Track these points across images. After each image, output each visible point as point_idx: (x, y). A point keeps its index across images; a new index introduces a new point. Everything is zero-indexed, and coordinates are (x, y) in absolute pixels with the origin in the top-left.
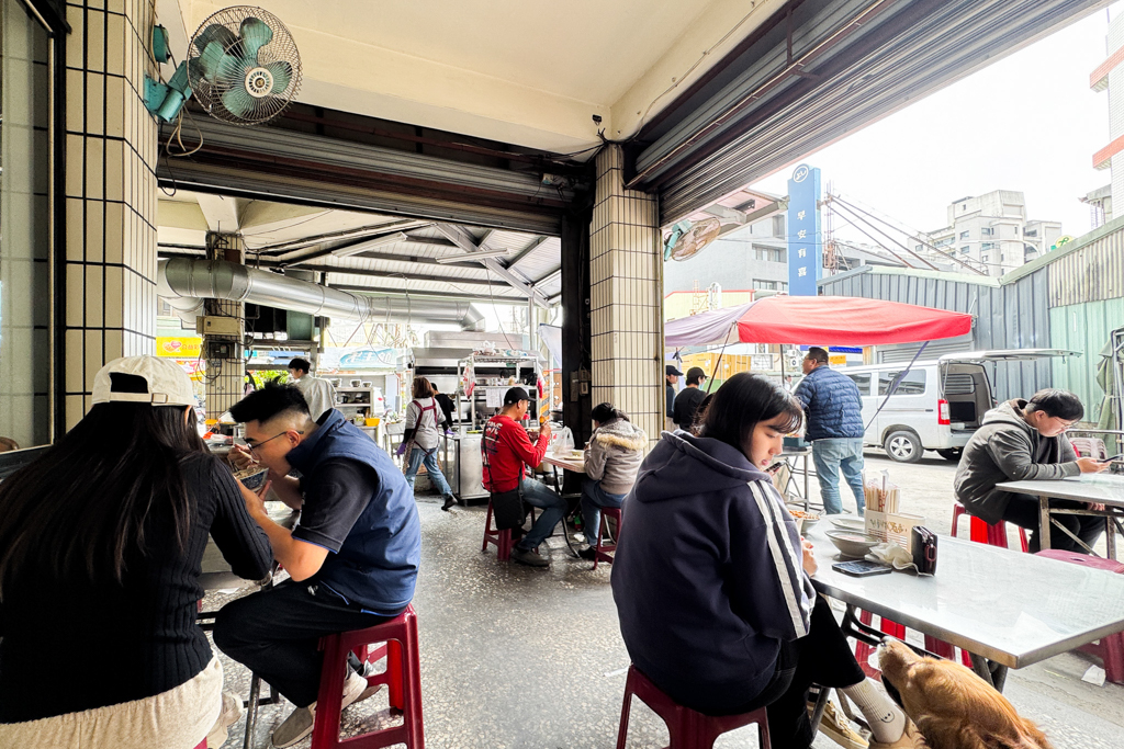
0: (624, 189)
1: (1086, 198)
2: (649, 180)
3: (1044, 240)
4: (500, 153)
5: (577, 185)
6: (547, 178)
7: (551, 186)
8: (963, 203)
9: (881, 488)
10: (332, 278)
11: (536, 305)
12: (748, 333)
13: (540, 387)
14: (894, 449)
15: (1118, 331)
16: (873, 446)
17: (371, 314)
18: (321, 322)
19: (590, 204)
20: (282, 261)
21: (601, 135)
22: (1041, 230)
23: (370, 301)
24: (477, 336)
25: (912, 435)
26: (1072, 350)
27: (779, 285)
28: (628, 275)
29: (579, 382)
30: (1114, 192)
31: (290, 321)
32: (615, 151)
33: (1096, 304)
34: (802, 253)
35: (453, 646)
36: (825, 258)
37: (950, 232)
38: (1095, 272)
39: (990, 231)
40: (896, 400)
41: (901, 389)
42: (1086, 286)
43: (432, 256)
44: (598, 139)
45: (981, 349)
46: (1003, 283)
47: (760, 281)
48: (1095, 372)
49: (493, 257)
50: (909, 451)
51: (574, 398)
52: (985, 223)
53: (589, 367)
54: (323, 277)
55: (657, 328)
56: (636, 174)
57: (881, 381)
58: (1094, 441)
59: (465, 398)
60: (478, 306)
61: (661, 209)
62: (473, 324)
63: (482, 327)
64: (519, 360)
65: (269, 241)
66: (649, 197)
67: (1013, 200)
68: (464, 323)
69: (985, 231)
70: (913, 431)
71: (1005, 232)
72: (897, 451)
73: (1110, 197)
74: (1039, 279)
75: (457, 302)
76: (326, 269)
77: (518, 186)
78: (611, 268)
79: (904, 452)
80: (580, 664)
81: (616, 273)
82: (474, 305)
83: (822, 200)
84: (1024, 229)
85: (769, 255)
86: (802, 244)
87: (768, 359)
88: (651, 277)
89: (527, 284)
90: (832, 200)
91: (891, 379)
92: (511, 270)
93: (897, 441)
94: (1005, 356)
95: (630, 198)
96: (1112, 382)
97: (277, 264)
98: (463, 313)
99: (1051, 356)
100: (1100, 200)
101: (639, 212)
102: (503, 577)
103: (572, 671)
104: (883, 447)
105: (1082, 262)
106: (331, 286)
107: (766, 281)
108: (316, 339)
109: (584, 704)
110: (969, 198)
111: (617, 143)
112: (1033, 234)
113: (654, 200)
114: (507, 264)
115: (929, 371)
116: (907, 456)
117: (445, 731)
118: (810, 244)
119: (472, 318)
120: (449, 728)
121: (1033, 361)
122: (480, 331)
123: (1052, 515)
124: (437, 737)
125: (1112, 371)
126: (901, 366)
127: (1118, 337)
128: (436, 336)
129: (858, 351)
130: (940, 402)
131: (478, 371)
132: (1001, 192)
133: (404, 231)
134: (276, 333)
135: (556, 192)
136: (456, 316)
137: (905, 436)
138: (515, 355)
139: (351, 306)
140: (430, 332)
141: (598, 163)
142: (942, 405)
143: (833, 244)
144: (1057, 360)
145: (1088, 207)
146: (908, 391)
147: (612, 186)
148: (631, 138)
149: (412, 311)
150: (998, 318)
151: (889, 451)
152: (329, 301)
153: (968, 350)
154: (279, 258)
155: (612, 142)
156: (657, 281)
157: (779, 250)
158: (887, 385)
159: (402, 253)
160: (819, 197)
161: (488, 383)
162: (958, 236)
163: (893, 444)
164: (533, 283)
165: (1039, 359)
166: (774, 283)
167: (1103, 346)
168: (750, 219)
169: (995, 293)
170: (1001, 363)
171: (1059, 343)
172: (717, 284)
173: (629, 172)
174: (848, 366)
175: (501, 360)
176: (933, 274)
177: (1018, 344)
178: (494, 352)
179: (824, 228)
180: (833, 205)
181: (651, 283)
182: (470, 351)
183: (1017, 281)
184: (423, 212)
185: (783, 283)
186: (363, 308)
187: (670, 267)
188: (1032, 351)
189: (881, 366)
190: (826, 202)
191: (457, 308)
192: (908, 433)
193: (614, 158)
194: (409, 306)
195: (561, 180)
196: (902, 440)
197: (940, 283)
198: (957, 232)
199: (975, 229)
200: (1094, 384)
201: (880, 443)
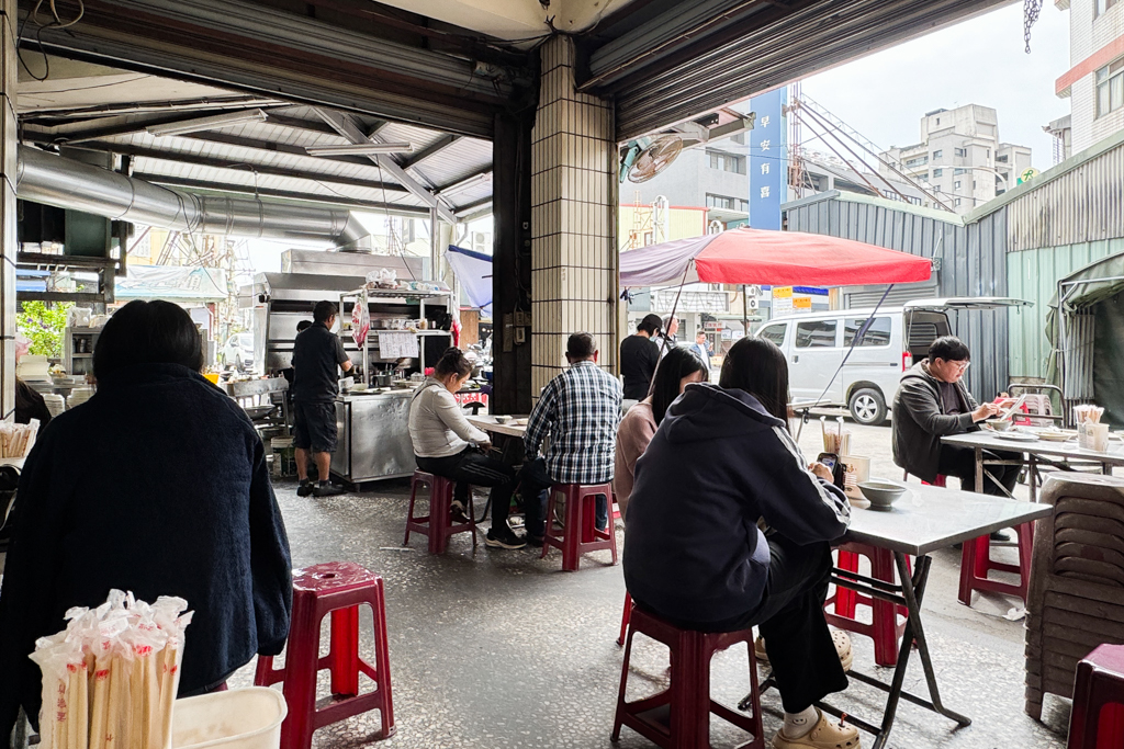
0: (576, 91)
1: (1049, 128)
2: (604, 84)
3: (1014, 168)
4: (421, 29)
5: (517, 80)
6: (481, 67)
7: (484, 77)
8: (936, 116)
9: (837, 434)
10: (140, 164)
11: (439, 218)
12: (708, 272)
13: (455, 334)
14: (859, 409)
15: (1064, 281)
16: (838, 407)
17: (203, 221)
18: (121, 230)
19: (533, 103)
20: (59, 135)
21: (550, 23)
22: (1012, 157)
23: (202, 203)
24: (360, 259)
25: (877, 393)
26: (1026, 300)
27: (737, 202)
28: (579, 198)
29: (514, 327)
30: (1074, 125)
31: (71, 227)
32: (566, 44)
33: (1047, 250)
34: (765, 168)
35: (399, 640)
36: (791, 172)
37: (923, 151)
38: (1046, 216)
39: (963, 152)
40: (862, 352)
41: (868, 339)
42: (1039, 230)
43: (299, 143)
44: (546, 26)
45: (945, 296)
46: (967, 221)
47: (714, 196)
48: (1045, 324)
49: (388, 153)
50: (873, 411)
51: (507, 347)
52: (958, 142)
53: (528, 309)
54: (126, 162)
55: (611, 264)
56: (591, 76)
57: (848, 329)
58: (1042, 397)
59: (355, 345)
60: (359, 215)
61: (618, 120)
62: (352, 242)
63: (367, 246)
64: (423, 296)
65: (42, 103)
66: (604, 104)
67: (986, 119)
68: (342, 240)
69: (958, 152)
70: (877, 388)
71: (977, 156)
72: (862, 412)
73: (1070, 128)
74: (999, 218)
75: (331, 210)
76: (131, 151)
77: (442, 72)
78: (559, 190)
79: (869, 413)
80: (547, 643)
81: (564, 195)
82: (354, 214)
83: (788, 105)
84: (996, 152)
85: (725, 162)
86: (766, 157)
87: (723, 298)
88: (605, 201)
89: (428, 189)
90: (799, 106)
91: (857, 328)
92: (410, 171)
93: (862, 400)
94: (966, 304)
95: (582, 103)
96: (1058, 335)
97: (52, 138)
98: (340, 226)
99: (1008, 305)
100: (1061, 130)
101: (591, 121)
102: (436, 569)
103: (541, 650)
104: (848, 408)
105: (1035, 204)
106: (136, 175)
107: (722, 197)
108: (115, 253)
109: (560, 677)
110: (944, 110)
111: (569, 35)
112: (1004, 159)
113: (609, 108)
114: (404, 162)
115: (894, 318)
116: (871, 417)
117: (420, 713)
118: (774, 157)
119: (352, 234)
120: (423, 710)
121: (991, 311)
122: (365, 252)
123: (985, 467)
124: (413, 719)
125: (1058, 324)
126: (865, 313)
127: (1064, 287)
128: (300, 257)
129: (825, 292)
130: (905, 355)
131: (373, 308)
132: (974, 106)
133: (263, 108)
134: (44, 243)
135: (490, 84)
136: (330, 230)
137: (870, 394)
138: (421, 288)
139: (174, 209)
140: (292, 250)
141: (544, 54)
142: (906, 358)
143: (800, 160)
144: (1013, 309)
145: (1050, 137)
146: (877, 342)
147: (560, 84)
148: (584, 31)
149: (266, 220)
150: (961, 260)
151: (853, 412)
152: (140, 201)
153: (932, 296)
154: (55, 129)
155: (562, 33)
156: (612, 206)
157: (738, 158)
158: (852, 335)
159: (254, 136)
160: (785, 100)
161: (386, 325)
162: (931, 155)
163: (858, 404)
164: (438, 190)
165: (997, 309)
166: (731, 199)
167: (1052, 295)
168: (713, 134)
169: (959, 231)
170: (963, 311)
171: (1014, 294)
172: (664, 198)
173: (582, 74)
174: (814, 310)
175: (402, 295)
176: (901, 205)
177: (978, 292)
178: (395, 284)
179: (790, 140)
180: (799, 111)
181: (605, 208)
182: (361, 281)
183: (979, 221)
184: (316, 96)
185: (742, 201)
186: (191, 212)
187: (626, 188)
188: (989, 299)
189: (848, 312)
190: (793, 109)
191: (332, 218)
192: (872, 391)
193: (564, 53)
194: (261, 213)
195: (499, 72)
196: (866, 398)
197: (907, 216)
198: (930, 150)
199: (948, 146)
200: (1044, 339)
201: (844, 403)
